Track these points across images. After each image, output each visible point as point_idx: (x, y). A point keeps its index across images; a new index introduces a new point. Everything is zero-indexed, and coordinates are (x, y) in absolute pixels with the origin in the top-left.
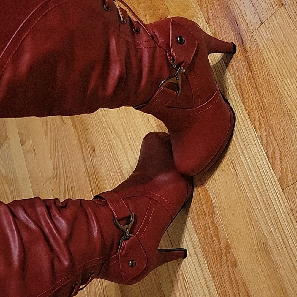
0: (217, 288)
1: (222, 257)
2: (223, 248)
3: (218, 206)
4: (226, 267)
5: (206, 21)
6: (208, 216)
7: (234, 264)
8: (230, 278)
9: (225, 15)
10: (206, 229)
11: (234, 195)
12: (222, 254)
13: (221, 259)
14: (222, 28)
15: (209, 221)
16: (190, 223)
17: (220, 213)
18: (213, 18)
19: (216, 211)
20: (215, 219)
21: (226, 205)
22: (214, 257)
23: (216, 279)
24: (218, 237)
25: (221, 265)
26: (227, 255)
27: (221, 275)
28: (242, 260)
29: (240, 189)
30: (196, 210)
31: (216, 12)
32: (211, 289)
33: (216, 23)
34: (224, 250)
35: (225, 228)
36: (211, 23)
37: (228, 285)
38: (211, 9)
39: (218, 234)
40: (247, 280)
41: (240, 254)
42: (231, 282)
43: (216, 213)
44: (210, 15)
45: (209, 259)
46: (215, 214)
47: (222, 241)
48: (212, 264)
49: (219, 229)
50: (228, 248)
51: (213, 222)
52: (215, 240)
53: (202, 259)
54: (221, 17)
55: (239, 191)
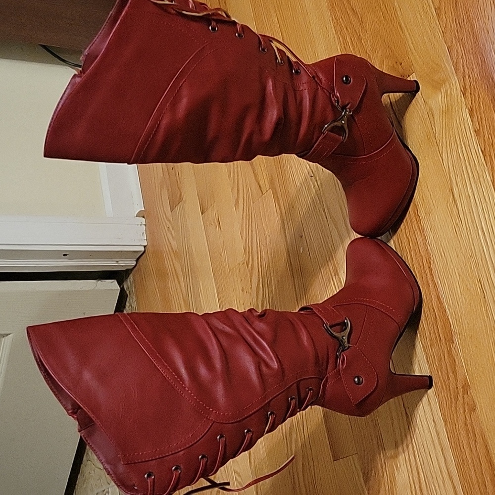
0: (449, 436)
1: (458, 397)
2: (460, 387)
3: (458, 332)
4: (462, 411)
5: (461, 90)
6: (444, 344)
7: (473, 409)
8: (466, 425)
9: (486, 87)
10: (440, 360)
11: (480, 322)
12: (459, 394)
13: (457, 399)
14: (481, 103)
15: (446, 351)
16: (421, 350)
17: (460, 342)
18: (470, 88)
19: (456, 340)
20: (453, 349)
21: (468, 333)
22: (447, 397)
23: (448, 424)
24: (454, 372)
25: (456, 408)
26: (465, 396)
27: (455, 419)
28: (483, 405)
29: (488, 316)
30: (430, 333)
31: (476, 82)
32: (441, 435)
33: (474, 95)
34: (461, 390)
35: (465, 363)
36: (468, 94)
37: (463, 433)
38: (469, 76)
39: (455, 368)
40: (486, 430)
41: (481, 396)
42: (467, 431)
43: (455, 342)
44: (468, 83)
45: (441, 398)
46: (453, 342)
47: (460, 378)
48: (445, 406)
49: (457, 362)
50: (466, 387)
51: (450, 352)
52: (451, 375)
53: (433, 397)
54: (481, 89)
55: (486, 317)
